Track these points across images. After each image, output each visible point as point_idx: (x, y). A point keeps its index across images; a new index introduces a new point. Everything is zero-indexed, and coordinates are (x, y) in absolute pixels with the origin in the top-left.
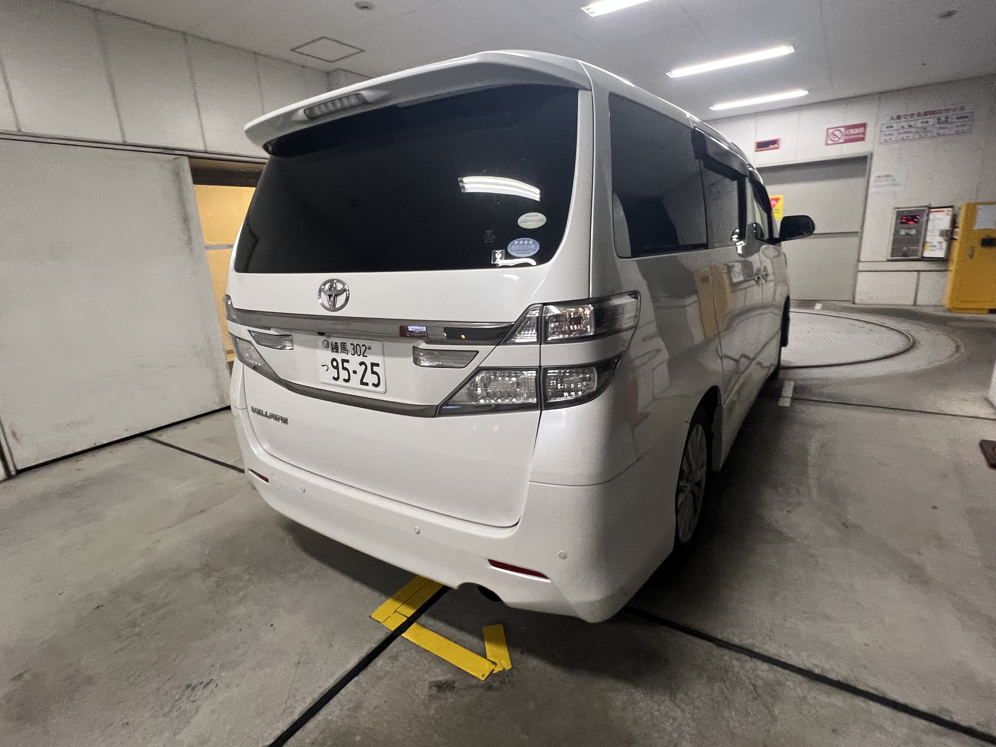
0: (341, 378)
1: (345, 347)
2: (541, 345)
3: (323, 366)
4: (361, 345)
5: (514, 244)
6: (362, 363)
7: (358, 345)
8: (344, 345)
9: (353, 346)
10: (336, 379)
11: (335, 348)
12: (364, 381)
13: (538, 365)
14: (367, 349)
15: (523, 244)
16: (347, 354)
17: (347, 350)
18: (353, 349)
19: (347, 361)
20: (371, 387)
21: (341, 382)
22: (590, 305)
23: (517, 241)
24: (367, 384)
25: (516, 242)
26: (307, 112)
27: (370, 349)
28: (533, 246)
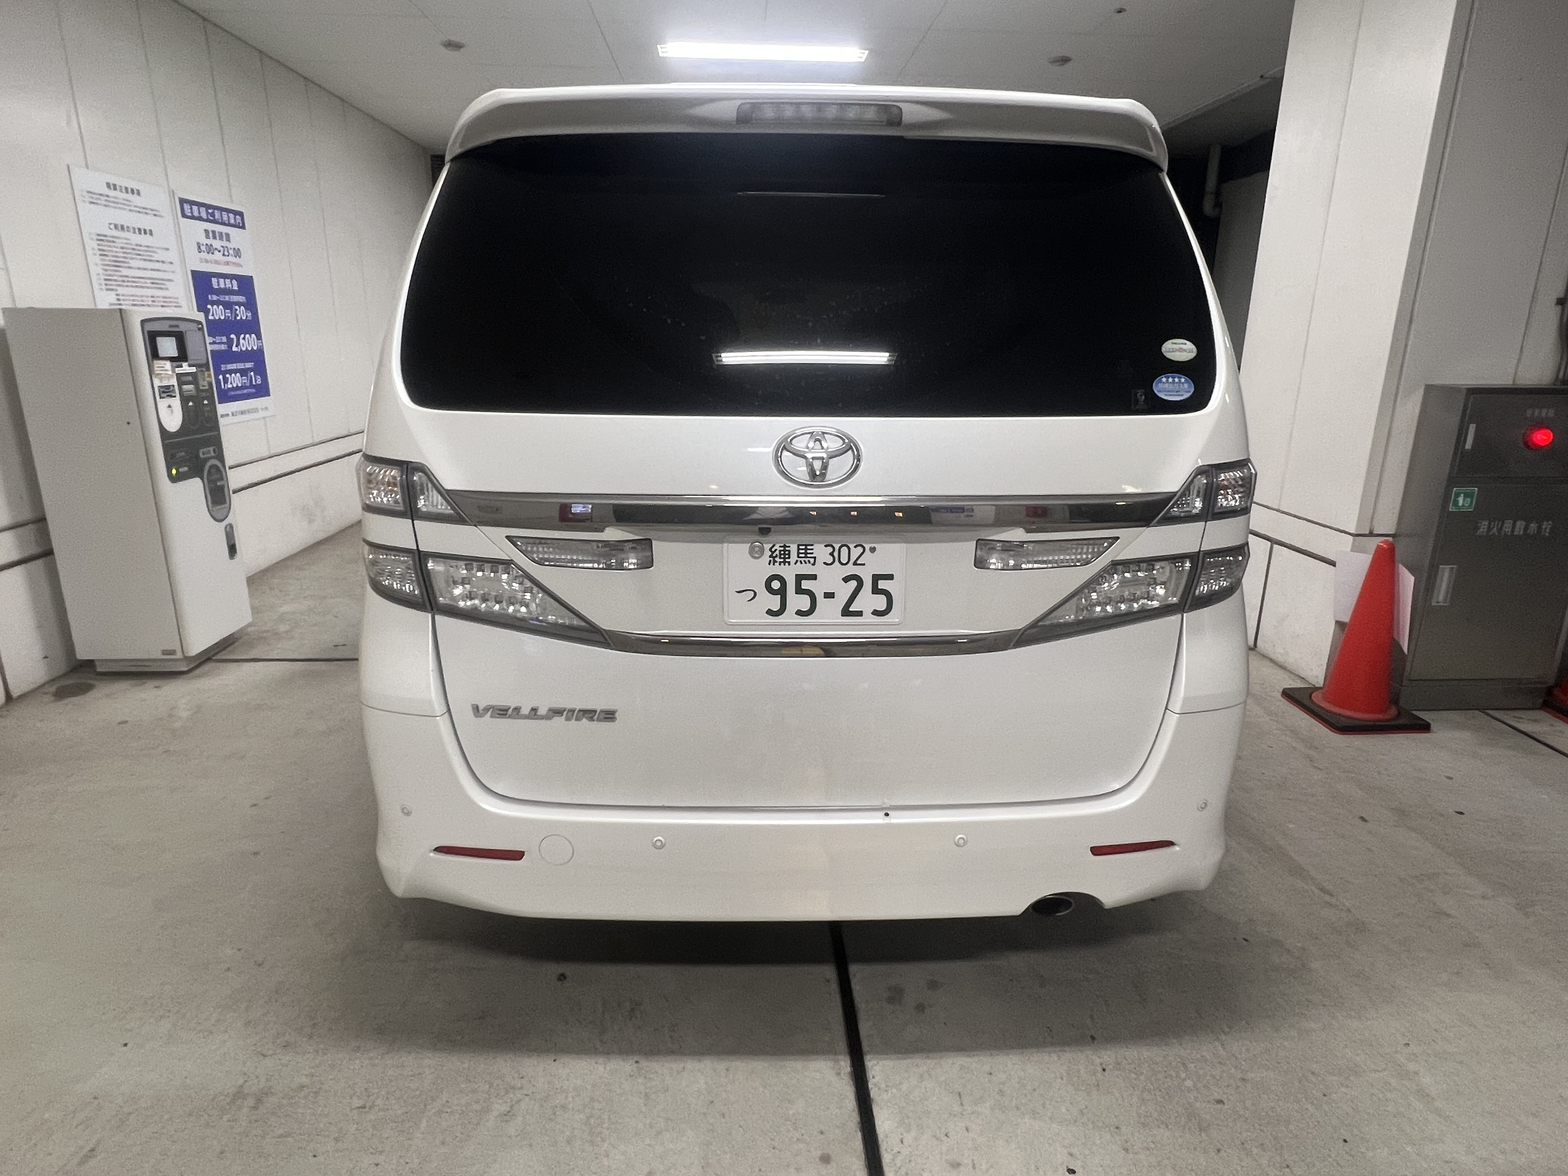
0: (790, 610)
1: (809, 551)
2: (1206, 521)
3: (738, 592)
4: (852, 546)
5: (1160, 381)
6: (849, 578)
7: (843, 546)
8: (805, 549)
9: (830, 549)
10: (777, 613)
11: (780, 556)
12: (851, 609)
13: (1197, 550)
14: (867, 552)
15: (1174, 380)
16: (814, 564)
17: (815, 558)
18: (832, 554)
19: (814, 577)
20: (868, 618)
21: (788, 617)
23: (1165, 377)
24: (858, 614)
25: (1164, 380)
27: (874, 551)
28: (1186, 386)
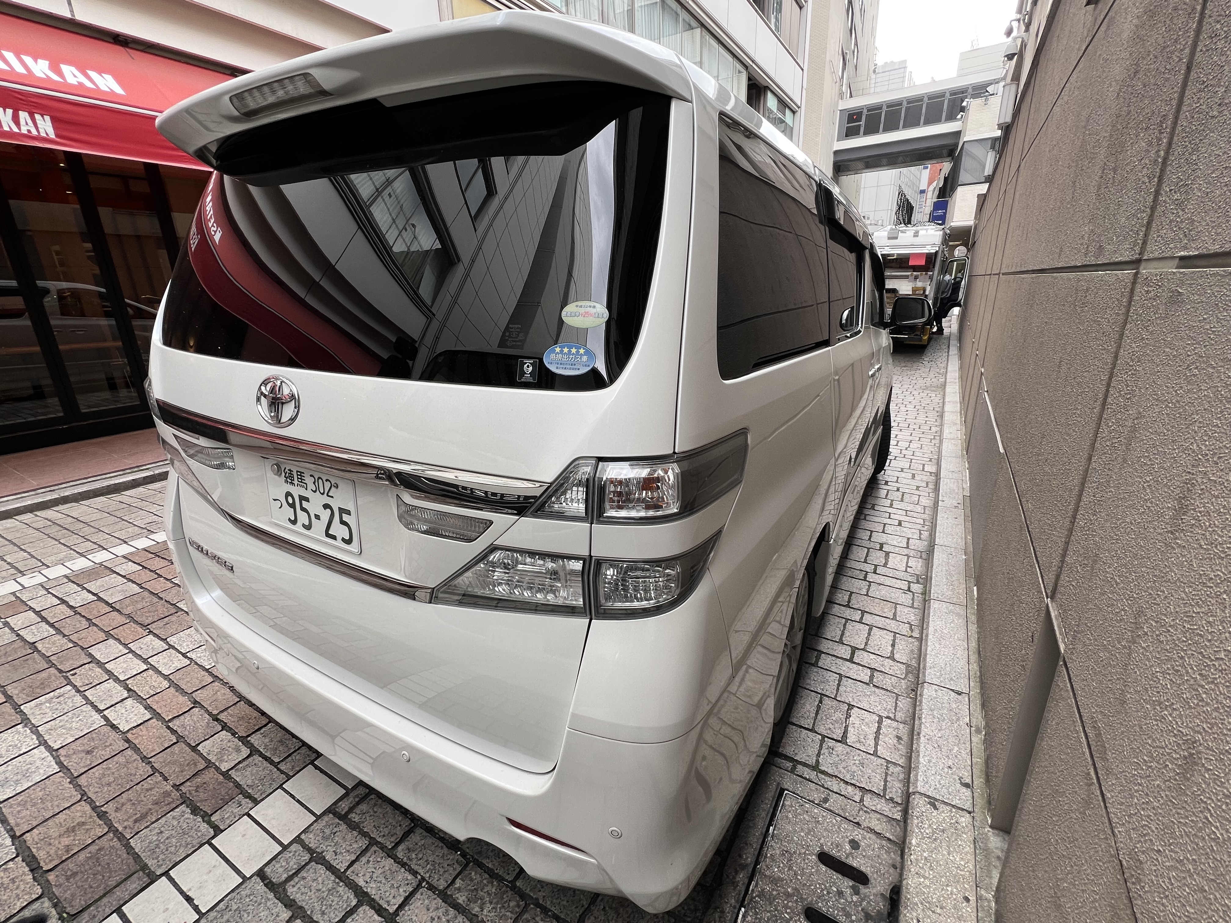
0: (299, 523)
1: (303, 478)
2: (592, 523)
3: (275, 500)
4: (324, 480)
5: (554, 351)
6: (326, 506)
7: (319, 478)
8: (301, 474)
9: (313, 478)
10: (294, 522)
11: (289, 479)
12: (330, 532)
13: (588, 554)
14: (333, 488)
15: (570, 352)
16: (306, 489)
17: (306, 484)
18: (314, 483)
19: (307, 500)
20: (339, 543)
21: (298, 527)
22: (675, 466)
23: (560, 347)
24: (334, 538)
25: (558, 350)
26: (235, 100)
27: (337, 487)
28: (585, 358)
